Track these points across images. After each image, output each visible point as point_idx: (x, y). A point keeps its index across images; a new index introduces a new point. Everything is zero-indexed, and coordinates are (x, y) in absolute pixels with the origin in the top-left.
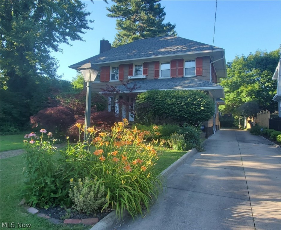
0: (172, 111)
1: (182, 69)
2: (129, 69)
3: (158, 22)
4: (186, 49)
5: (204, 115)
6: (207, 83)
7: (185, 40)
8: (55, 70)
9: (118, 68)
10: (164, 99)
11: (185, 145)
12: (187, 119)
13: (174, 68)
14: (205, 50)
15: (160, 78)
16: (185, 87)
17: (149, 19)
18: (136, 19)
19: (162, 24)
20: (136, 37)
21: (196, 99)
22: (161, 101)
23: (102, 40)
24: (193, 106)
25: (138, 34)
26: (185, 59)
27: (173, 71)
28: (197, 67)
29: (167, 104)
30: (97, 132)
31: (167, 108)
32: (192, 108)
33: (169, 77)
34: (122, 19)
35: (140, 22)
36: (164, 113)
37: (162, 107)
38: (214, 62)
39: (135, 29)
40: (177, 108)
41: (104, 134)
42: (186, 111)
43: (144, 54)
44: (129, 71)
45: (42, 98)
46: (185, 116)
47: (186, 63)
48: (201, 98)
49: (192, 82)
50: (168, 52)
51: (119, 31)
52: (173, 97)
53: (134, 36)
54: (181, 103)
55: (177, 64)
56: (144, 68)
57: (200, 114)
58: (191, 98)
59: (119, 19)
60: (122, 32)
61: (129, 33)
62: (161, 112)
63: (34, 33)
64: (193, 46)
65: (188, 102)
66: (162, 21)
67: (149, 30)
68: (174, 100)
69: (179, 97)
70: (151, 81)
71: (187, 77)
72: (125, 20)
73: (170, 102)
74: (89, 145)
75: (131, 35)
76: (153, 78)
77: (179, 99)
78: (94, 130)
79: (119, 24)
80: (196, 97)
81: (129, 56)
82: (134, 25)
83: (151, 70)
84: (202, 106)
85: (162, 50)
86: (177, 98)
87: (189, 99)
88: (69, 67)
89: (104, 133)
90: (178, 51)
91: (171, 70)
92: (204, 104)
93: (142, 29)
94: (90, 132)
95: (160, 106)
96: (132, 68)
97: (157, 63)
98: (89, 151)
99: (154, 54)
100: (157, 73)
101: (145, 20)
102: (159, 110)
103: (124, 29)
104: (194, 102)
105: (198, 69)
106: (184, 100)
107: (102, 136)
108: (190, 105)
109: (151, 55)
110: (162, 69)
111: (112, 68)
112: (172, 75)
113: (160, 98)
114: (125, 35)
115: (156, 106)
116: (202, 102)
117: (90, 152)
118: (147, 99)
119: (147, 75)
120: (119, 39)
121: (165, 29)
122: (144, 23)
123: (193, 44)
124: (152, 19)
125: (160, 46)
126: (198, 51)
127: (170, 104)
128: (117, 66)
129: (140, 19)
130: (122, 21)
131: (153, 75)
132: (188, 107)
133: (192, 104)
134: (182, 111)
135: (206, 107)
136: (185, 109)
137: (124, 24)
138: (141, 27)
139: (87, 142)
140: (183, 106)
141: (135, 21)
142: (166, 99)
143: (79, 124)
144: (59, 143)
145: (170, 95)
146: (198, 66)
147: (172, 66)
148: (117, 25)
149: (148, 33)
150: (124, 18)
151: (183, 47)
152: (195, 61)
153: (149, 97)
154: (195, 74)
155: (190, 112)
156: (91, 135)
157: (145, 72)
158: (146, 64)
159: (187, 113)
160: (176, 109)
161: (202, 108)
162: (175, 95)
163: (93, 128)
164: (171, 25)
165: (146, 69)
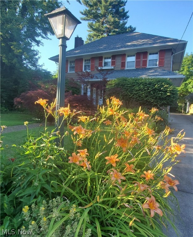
0: (140, 97)
1: (146, 61)
2: (100, 61)
3: (122, 25)
4: (151, 42)
5: (169, 100)
6: (170, 73)
7: (149, 35)
8: (37, 60)
9: (89, 60)
10: (132, 85)
11: (157, 128)
12: (152, 104)
13: (139, 60)
14: (169, 42)
15: (126, 68)
16: (149, 76)
17: (115, 22)
18: (104, 22)
19: (125, 27)
20: (104, 37)
21: (163, 86)
22: (129, 87)
23: (76, 37)
24: (160, 92)
25: (105, 35)
26: (149, 52)
27: (137, 63)
28: (159, 59)
29: (135, 90)
30: (74, 114)
31: (135, 94)
32: (158, 94)
33: (134, 68)
34: (93, 22)
35: (107, 24)
36: (131, 98)
37: (130, 92)
38: (175, 54)
39: (103, 30)
40: (144, 93)
41: (86, 119)
42: (153, 96)
43: (113, 48)
44: (99, 63)
45: (27, 83)
46: (152, 100)
47: (150, 55)
48: (167, 85)
49: (156, 71)
50: (134, 45)
51: (90, 33)
52: (141, 83)
53: (102, 36)
54: (148, 89)
55: (142, 56)
56: (112, 59)
57: (166, 99)
58: (158, 85)
59: (90, 22)
60: (93, 33)
61: (98, 34)
62: (128, 97)
63: (17, 25)
64: (157, 40)
65: (155, 88)
66: (125, 24)
67: (114, 32)
68: (142, 86)
69: (146, 84)
70: (117, 71)
71: (150, 68)
72: (95, 23)
73: (137, 88)
74: (61, 137)
75: (100, 36)
76: (120, 69)
77: (146, 86)
78: (69, 112)
79: (90, 25)
80: (163, 84)
81: (99, 49)
82: (103, 27)
83: (119, 61)
84: (169, 92)
85: (129, 44)
86: (145, 84)
87: (156, 85)
88: (49, 59)
89: (86, 117)
90: (143, 44)
91: (136, 61)
92: (170, 90)
93: (109, 31)
94: (63, 115)
95: (128, 91)
96: (102, 60)
97: (123, 55)
98: (62, 147)
99: (122, 47)
100: (123, 65)
101: (112, 22)
102: (127, 95)
103: (94, 30)
104: (161, 88)
105: (161, 60)
106: (151, 86)
107: (83, 121)
108: (157, 91)
109: (119, 48)
110: (128, 61)
111: (85, 60)
112: (136, 66)
113: (129, 84)
114: (95, 35)
115: (125, 92)
116: (168, 89)
117: (63, 149)
118: (117, 85)
119: (114, 66)
120: (90, 39)
121: (127, 30)
122: (110, 25)
123: (157, 38)
124: (117, 21)
125: (126, 40)
126: (162, 43)
127: (137, 90)
128: (89, 58)
129: (108, 22)
130: (92, 23)
131: (120, 66)
132: (155, 93)
133: (159, 90)
134: (149, 97)
135: (172, 93)
136: (152, 95)
137: (94, 26)
138: (108, 28)
139: (58, 132)
140: (150, 92)
141: (103, 23)
142: (134, 86)
143: (44, 100)
144: (39, 122)
145: (137, 81)
146: (161, 58)
147: (137, 58)
148: (88, 26)
149: (114, 33)
150: (94, 21)
151: (148, 41)
152: (158, 53)
153: (119, 84)
154: (158, 65)
155: (156, 98)
156: (65, 120)
157: (113, 63)
158: (114, 57)
159: (153, 99)
160: (143, 95)
161: (168, 94)
162: (142, 82)
163: (68, 109)
164: (132, 28)
165: (114, 60)
